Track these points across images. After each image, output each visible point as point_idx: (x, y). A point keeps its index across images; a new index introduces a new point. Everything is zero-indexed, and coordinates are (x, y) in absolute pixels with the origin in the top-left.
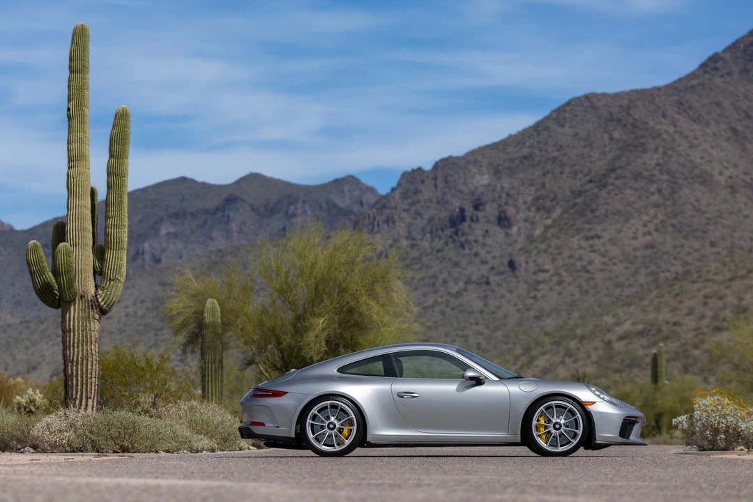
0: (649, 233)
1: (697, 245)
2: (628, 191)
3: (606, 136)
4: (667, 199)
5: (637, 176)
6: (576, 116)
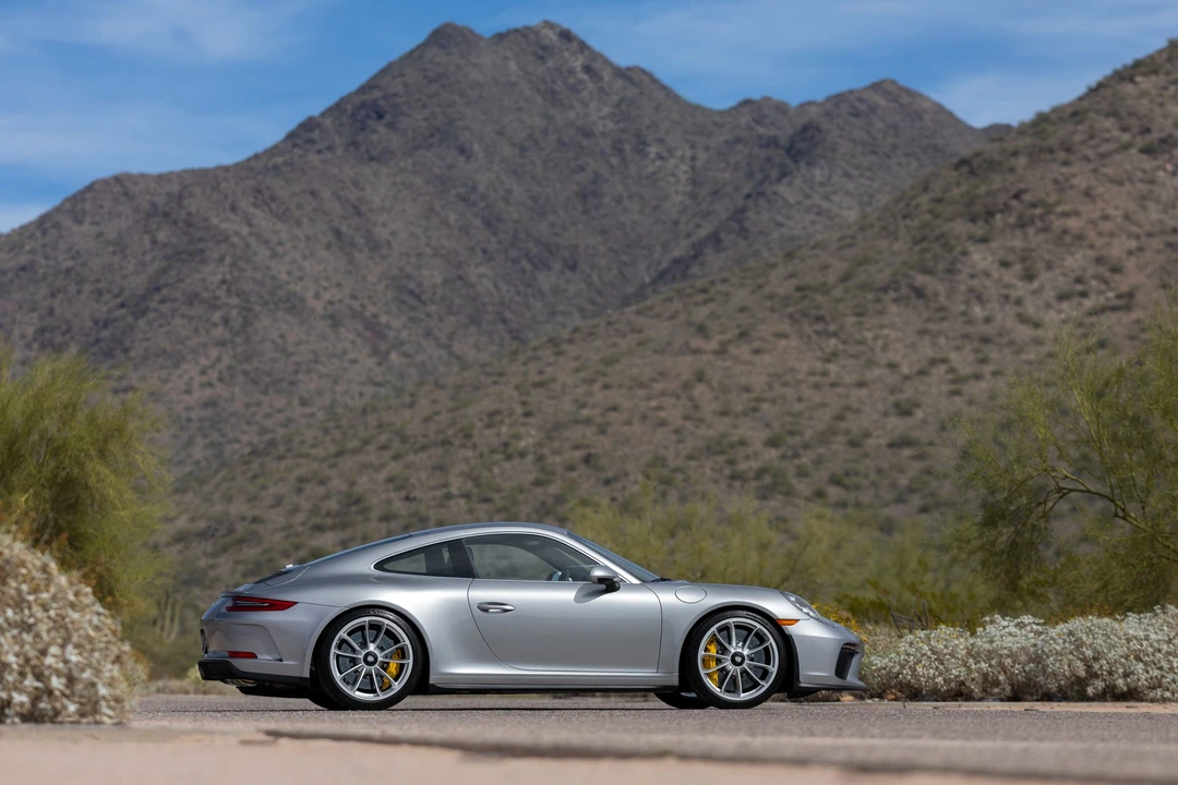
0: (210, 385)
1: (281, 402)
2: (178, 321)
3: (147, 239)
4: (237, 334)
5: (192, 299)
6: (101, 207)
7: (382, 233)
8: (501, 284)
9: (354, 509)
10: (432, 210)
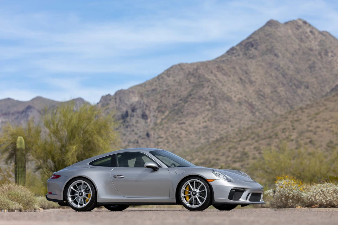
0: (205, 122)
1: (225, 126)
2: (196, 104)
3: (187, 81)
4: (213, 107)
5: (200, 98)
6: (175, 73)
7: (253, 79)
8: (288, 93)
9: (245, 156)
10: (267, 72)
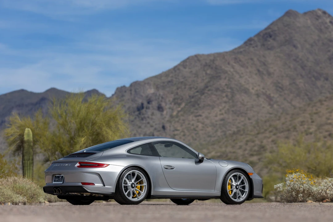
0: (222, 114)
1: (243, 119)
2: (213, 96)
3: (204, 72)
4: (230, 100)
6: (191, 64)
7: (271, 70)
10: (286, 63)
